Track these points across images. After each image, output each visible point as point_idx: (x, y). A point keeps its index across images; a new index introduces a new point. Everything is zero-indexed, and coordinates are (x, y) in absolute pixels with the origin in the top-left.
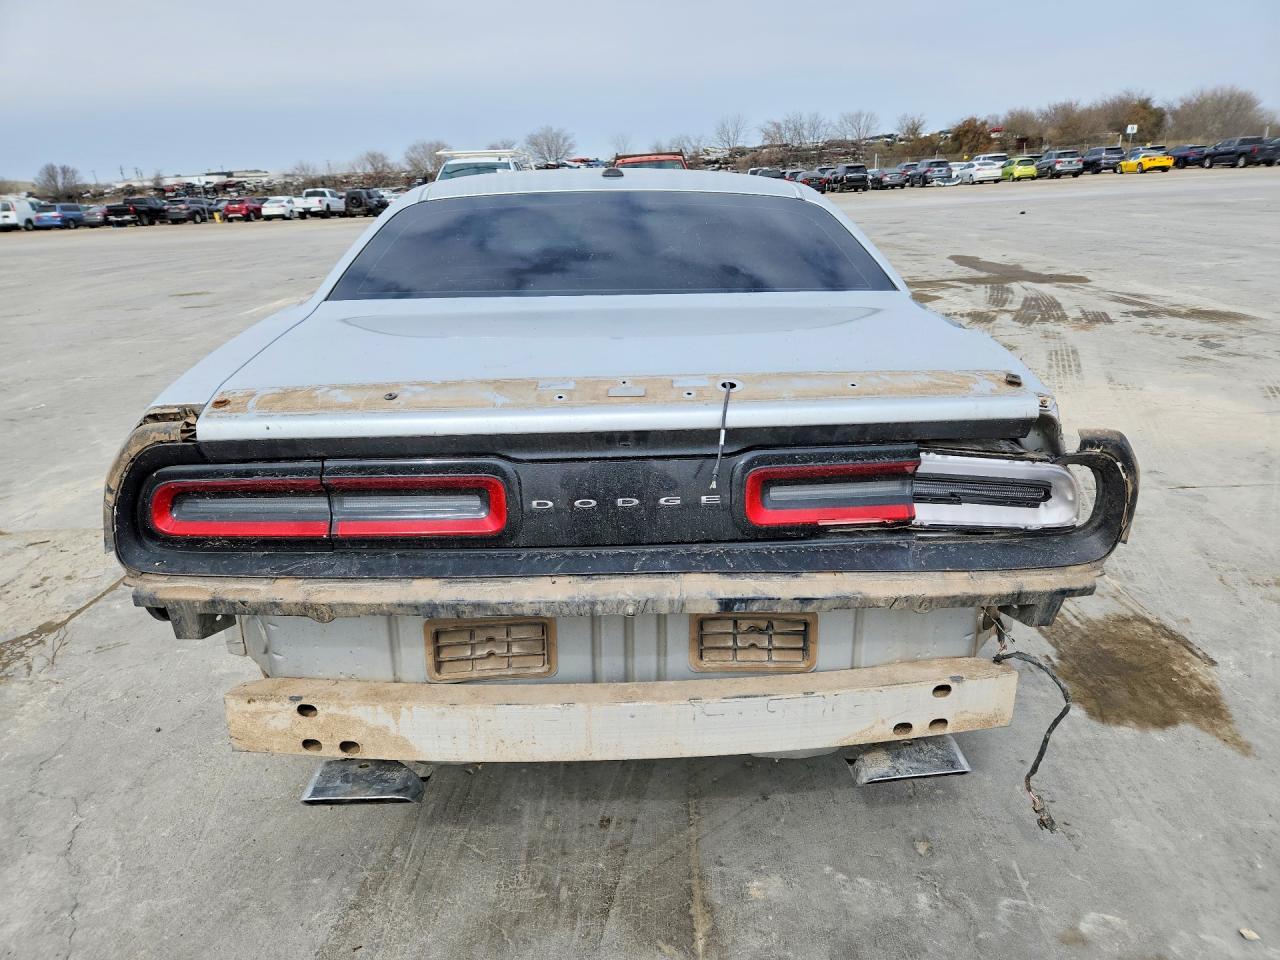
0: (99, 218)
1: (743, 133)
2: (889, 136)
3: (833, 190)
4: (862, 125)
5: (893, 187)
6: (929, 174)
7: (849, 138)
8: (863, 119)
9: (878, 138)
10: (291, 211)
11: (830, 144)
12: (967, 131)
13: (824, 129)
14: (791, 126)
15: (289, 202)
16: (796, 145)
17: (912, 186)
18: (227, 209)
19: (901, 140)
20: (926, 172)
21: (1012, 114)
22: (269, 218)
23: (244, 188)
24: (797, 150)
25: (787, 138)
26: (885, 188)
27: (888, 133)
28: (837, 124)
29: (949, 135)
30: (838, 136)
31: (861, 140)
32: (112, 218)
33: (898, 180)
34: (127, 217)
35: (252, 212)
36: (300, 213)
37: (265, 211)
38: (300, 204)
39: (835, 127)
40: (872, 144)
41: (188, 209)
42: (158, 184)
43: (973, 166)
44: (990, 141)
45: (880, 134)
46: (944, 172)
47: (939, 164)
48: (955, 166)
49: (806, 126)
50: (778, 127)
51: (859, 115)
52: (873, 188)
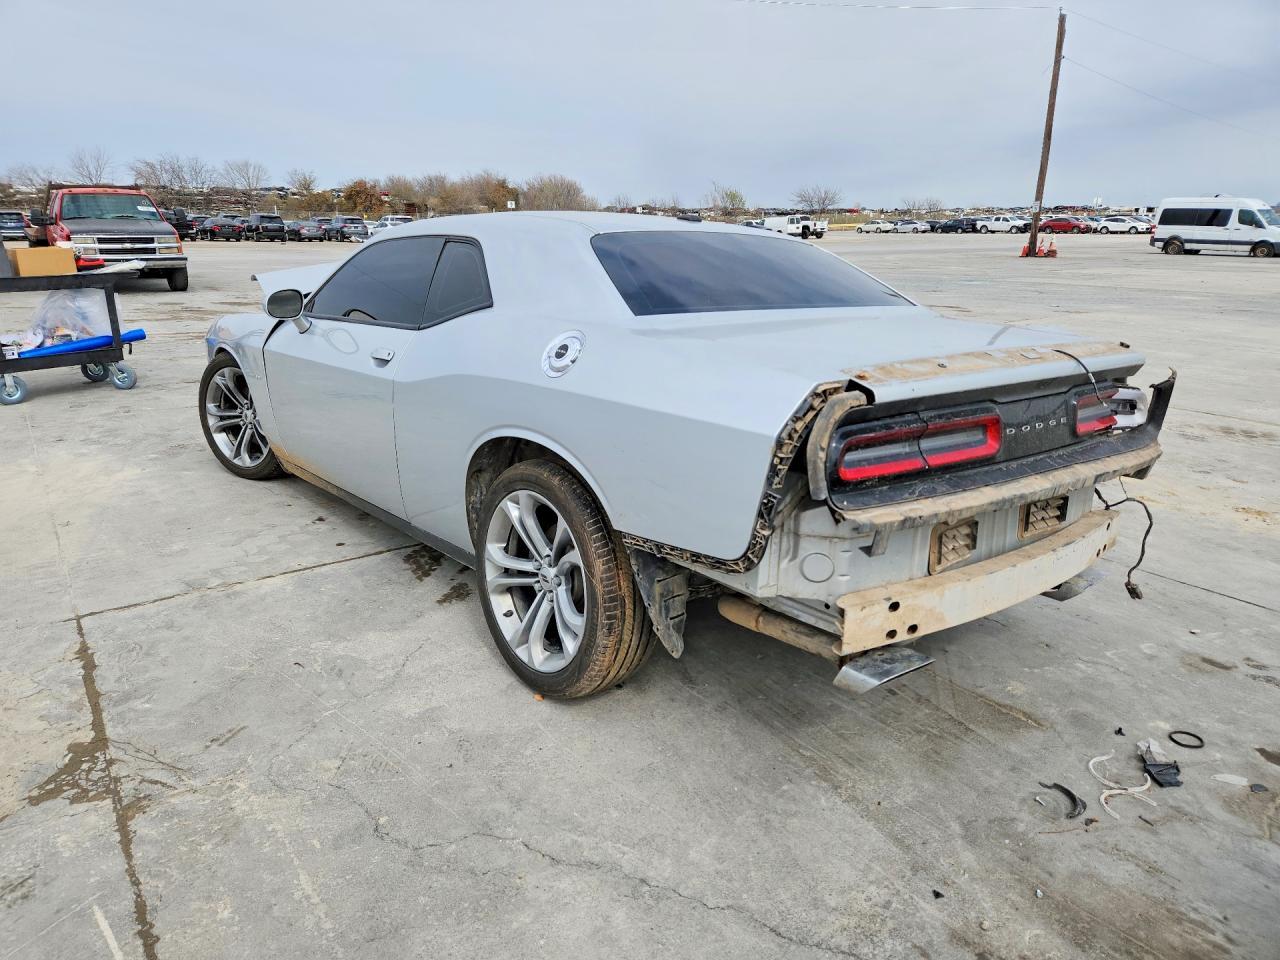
1: (107, 170)
2: (282, 189)
3: (247, 239)
4: (251, 175)
5: (310, 240)
6: (345, 229)
7: (239, 187)
8: (251, 170)
9: (269, 189)
11: (217, 191)
12: (358, 193)
13: (208, 175)
14: (167, 167)
16: (177, 188)
17: (330, 240)
19: (294, 194)
20: (342, 228)
21: (391, 180)
24: (178, 193)
25: (165, 179)
26: (301, 240)
27: (278, 186)
28: (222, 172)
29: (342, 194)
30: (224, 183)
31: (252, 190)
33: (314, 232)
39: (220, 173)
40: (264, 196)
43: (386, 225)
44: (382, 203)
45: (271, 186)
46: (360, 229)
47: (352, 221)
48: (369, 224)
49: (185, 169)
50: (152, 167)
51: (246, 165)
52: (290, 239)
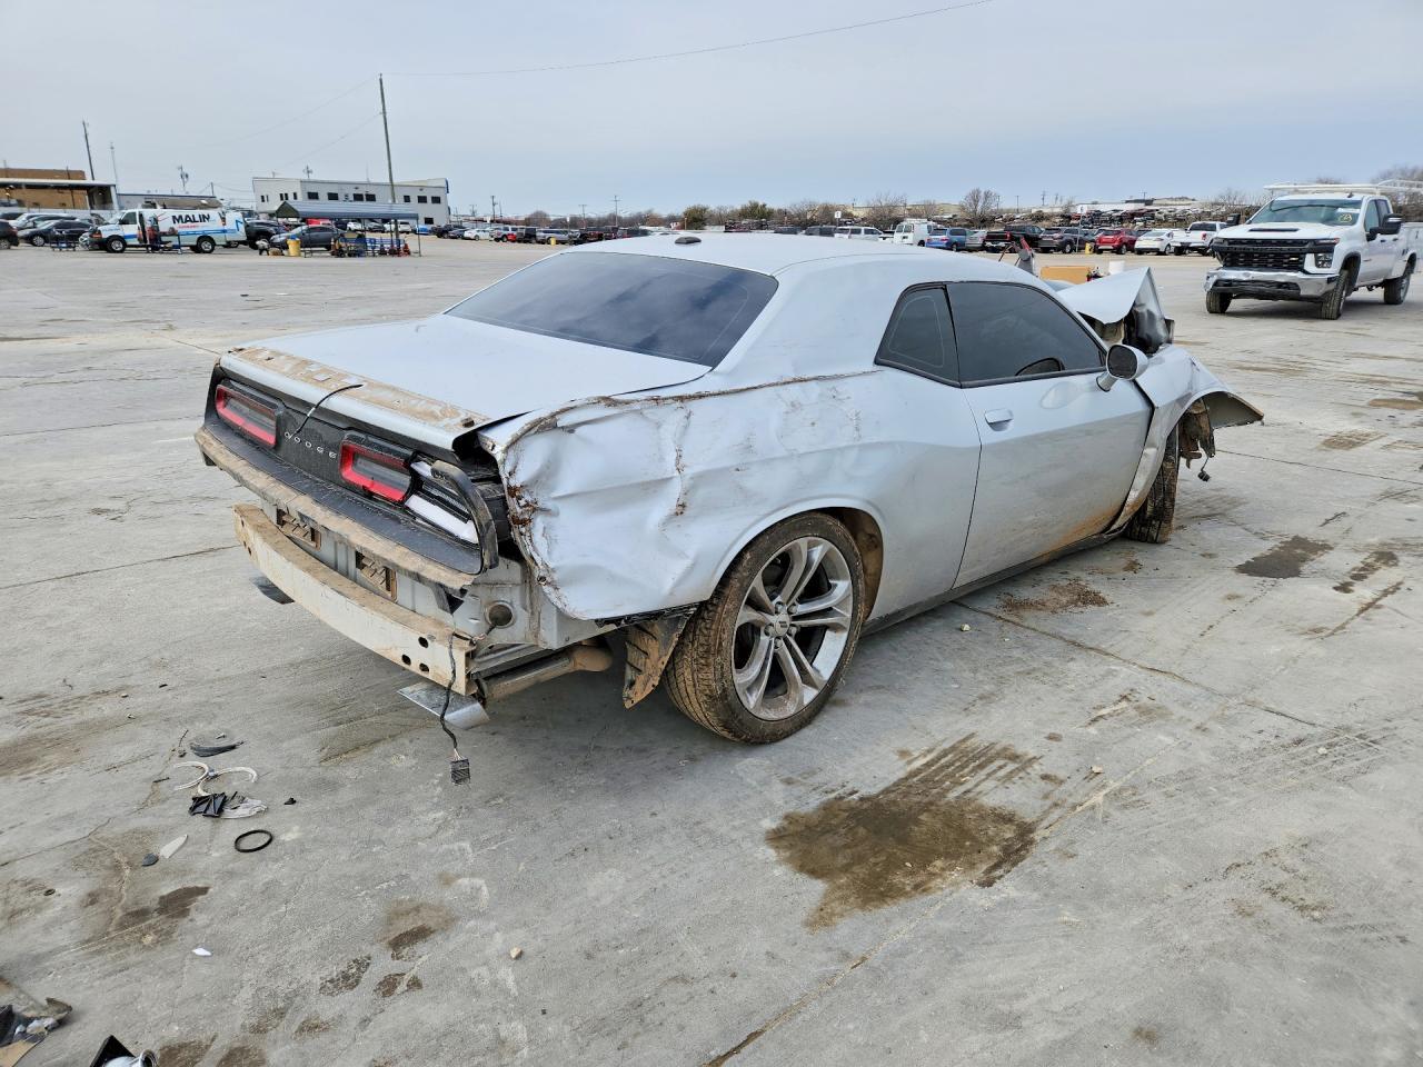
0: (980, 242)
10: (1169, 245)
15: (1169, 235)
18: (1100, 240)
22: (1141, 252)
23: (1153, 217)
32: (989, 244)
34: (1002, 244)
35: (1125, 244)
36: (1176, 247)
37: (1138, 245)
38: (1180, 236)
41: (1062, 238)
42: (1067, 210)
